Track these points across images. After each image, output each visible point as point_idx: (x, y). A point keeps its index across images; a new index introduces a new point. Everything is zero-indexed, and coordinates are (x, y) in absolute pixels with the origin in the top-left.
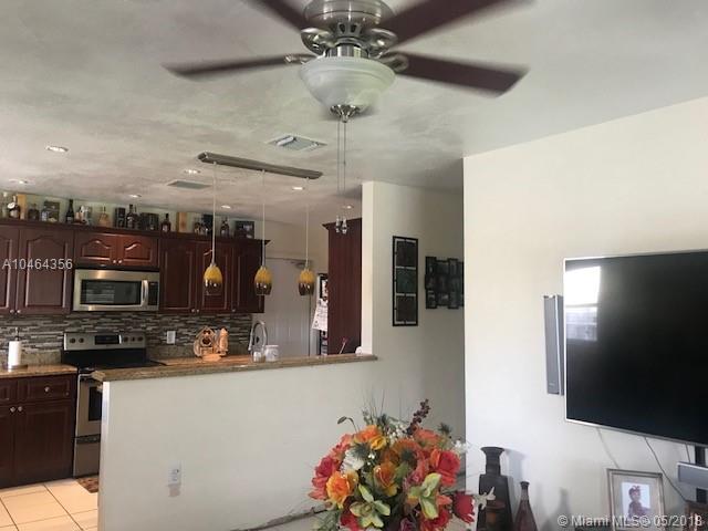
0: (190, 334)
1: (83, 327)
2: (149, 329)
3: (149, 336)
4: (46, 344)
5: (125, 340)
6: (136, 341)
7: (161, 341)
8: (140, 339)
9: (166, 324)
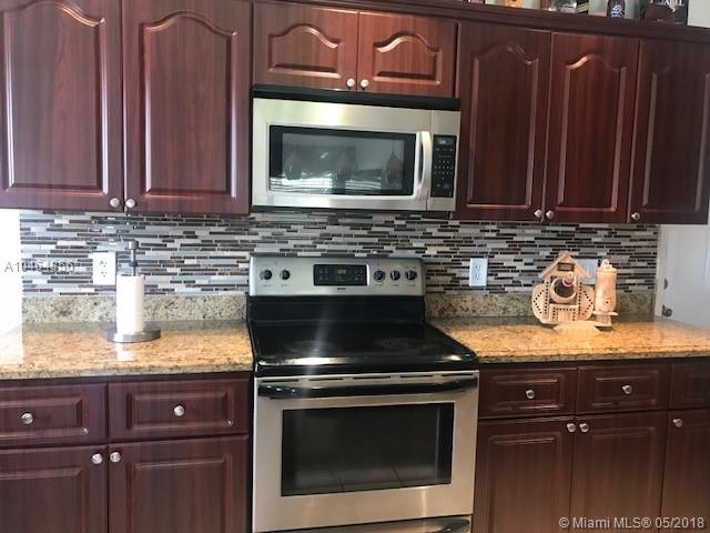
0: (520, 266)
1: (291, 245)
2: (431, 251)
3: (429, 269)
4: (216, 279)
5: (380, 276)
6: (403, 281)
7: (456, 279)
8: (412, 276)
9: (468, 241)
